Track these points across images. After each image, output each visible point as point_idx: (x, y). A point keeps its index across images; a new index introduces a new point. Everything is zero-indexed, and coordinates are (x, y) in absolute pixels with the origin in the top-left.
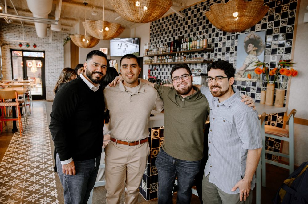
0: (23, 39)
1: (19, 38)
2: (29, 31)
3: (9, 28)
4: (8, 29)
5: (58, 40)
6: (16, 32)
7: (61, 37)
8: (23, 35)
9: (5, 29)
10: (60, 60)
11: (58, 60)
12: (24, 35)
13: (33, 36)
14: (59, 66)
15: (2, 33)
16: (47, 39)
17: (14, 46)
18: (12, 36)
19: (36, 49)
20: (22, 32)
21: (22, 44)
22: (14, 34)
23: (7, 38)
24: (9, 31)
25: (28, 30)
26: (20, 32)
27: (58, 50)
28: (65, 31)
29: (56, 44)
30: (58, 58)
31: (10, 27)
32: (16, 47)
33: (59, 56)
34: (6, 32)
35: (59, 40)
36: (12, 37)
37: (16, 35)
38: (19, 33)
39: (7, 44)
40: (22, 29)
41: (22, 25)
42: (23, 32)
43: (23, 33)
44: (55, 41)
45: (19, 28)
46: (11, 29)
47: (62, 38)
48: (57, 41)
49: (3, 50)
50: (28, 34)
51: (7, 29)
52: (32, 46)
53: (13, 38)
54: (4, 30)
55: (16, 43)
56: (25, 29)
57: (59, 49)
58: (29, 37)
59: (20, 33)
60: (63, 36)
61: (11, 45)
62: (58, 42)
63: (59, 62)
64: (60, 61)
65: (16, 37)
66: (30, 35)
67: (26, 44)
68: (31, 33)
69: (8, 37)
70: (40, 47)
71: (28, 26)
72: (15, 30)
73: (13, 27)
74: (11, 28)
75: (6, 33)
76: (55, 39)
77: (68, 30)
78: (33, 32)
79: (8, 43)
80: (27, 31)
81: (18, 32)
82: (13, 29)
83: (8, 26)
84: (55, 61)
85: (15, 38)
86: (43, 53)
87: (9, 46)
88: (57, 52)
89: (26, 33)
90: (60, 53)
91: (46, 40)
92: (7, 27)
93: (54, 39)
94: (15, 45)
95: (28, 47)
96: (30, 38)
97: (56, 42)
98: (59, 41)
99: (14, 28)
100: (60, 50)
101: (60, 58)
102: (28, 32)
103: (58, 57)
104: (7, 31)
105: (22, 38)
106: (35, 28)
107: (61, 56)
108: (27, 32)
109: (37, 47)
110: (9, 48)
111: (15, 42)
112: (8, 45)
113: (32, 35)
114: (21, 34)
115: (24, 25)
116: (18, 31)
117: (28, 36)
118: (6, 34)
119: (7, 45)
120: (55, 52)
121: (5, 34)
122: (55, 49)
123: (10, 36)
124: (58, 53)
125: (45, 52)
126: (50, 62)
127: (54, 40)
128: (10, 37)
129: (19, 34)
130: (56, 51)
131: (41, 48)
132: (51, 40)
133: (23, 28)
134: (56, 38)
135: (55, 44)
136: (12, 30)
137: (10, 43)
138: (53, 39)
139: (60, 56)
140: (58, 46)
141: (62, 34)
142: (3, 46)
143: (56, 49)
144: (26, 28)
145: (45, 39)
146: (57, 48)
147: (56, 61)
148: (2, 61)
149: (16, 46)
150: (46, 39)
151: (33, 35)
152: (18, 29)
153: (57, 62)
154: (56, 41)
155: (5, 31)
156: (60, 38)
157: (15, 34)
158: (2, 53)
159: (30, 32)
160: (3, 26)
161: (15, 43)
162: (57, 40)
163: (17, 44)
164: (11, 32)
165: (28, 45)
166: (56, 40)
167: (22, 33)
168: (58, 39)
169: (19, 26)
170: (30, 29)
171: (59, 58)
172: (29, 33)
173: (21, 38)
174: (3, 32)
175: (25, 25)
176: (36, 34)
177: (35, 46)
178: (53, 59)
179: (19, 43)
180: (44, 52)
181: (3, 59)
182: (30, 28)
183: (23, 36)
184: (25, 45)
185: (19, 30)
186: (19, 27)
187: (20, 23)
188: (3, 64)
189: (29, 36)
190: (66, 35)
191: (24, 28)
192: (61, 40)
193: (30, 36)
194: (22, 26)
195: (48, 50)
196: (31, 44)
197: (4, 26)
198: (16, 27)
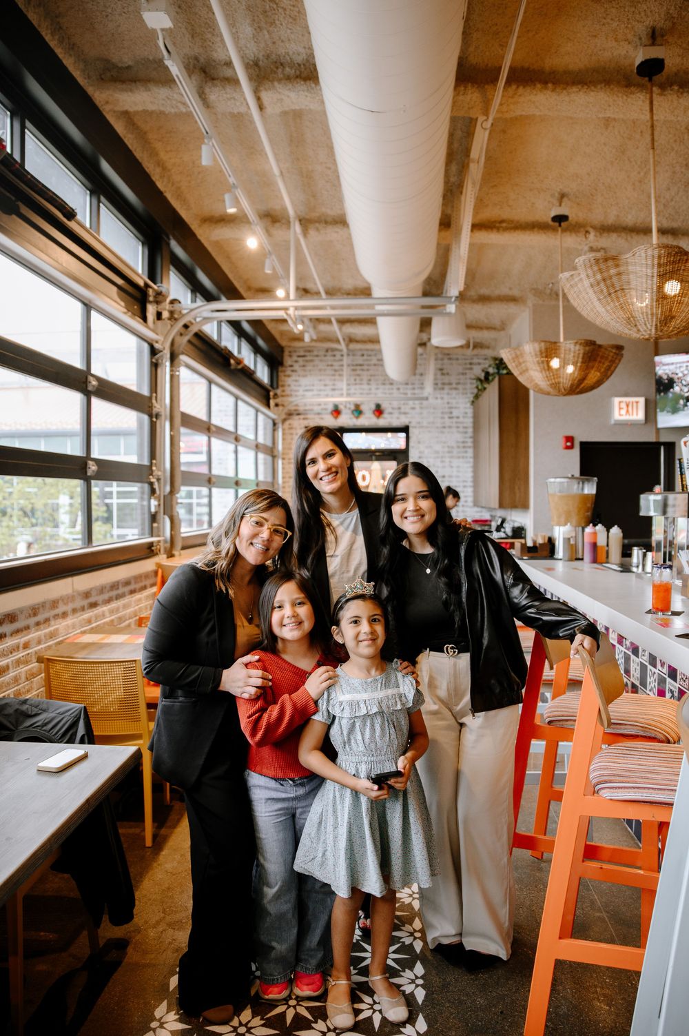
0: (345, 392)
1: (334, 390)
2: (361, 365)
3: (307, 361)
4: (304, 366)
5: (454, 386)
6: (325, 370)
7: (463, 374)
8: (345, 379)
9: (296, 367)
10: (459, 457)
11: (452, 457)
12: (347, 380)
13: (372, 378)
14: (458, 477)
15: (286, 379)
16: (416, 386)
17: (316, 416)
18: (313, 385)
19: (382, 422)
20: (342, 370)
21: (341, 407)
22: (320, 378)
23: (301, 393)
24: (305, 371)
25: (359, 360)
26: (336, 371)
27: (455, 420)
28: (476, 352)
29: (446, 401)
30: (452, 447)
31: (308, 358)
32: (322, 419)
33: (458, 442)
34: (299, 376)
35: (458, 384)
36: (312, 388)
37: (323, 383)
38: (333, 373)
39: (298, 414)
40: (341, 360)
41: (343, 346)
42: (345, 368)
43: (346, 371)
44: (443, 389)
45: (332, 358)
46: (311, 364)
47: (468, 376)
48: (451, 389)
49: (287, 431)
50: (359, 375)
51: (300, 366)
52: (371, 412)
53: (315, 393)
54: (293, 371)
55: (323, 406)
56: (351, 357)
57: (458, 417)
58: (361, 384)
59: (334, 375)
60: (471, 369)
61: (309, 416)
62: (454, 392)
63: (456, 462)
64: (461, 460)
65: (323, 388)
66: (365, 375)
67: (353, 407)
68: (368, 370)
69: (301, 389)
70: (396, 414)
71: (359, 346)
72: (322, 366)
73: (317, 356)
74: (312, 361)
75: (297, 378)
76: (444, 384)
77: (488, 347)
78: (375, 365)
79: (301, 409)
80: (357, 365)
81: (329, 372)
82: (317, 362)
83: (304, 356)
84: (442, 462)
85: (320, 390)
86: (403, 435)
87: (304, 419)
88: (450, 427)
89: (354, 370)
90: (461, 430)
91: (414, 389)
92: (300, 359)
93: (439, 382)
94: (319, 414)
95: (357, 418)
96: (365, 387)
97: (448, 394)
98: (456, 389)
99: (321, 361)
100: (461, 419)
101: (458, 447)
102: (359, 368)
103: (454, 444)
104: (301, 373)
105: (342, 389)
106: (380, 351)
107: (463, 442)
108: (355, 367)
109: (385, 415)
110: (303, 426)
111: (320, 405)
112: (302, 417)
113: (371, 376)
114: (340, 375)
115: (347, 346)
116: (329, 367)
117: (358, 381)
118: (296, 381)
119: (297, 417)
120: (444, 427)
121: (295, 383)
122: (443, 418)
123: (308, 388)
124: (454, 430)
125: (411, 430)
127: (440, 386)
128: (307, 390)
129: (333, 378)
130: (448, 422)
131: (398, 418)
132: (428, 389)
133: (345, 358)
134: (446, 379)
135: (442, 398)
136: (314, 366)
137: (307, 408)
138: (436, 384)
139: (462, 440)
140: (454, 405)
141: (468, 361)
142: (289, 419)
143: (446, 416)
144: (354, 355)
145: (410, 386)
146: (451, 413)
147: (447, 460)
148: (283, 468)
149: (323, 416)
150: (413, 384)
151: (374, 375)
152: (330, 363)
153: (450, 462)
154: (446, 391)
155: (294, 374)
156: (461, 377)
157: (322, 377)
158: (283, 444)
159: (365, 367)
160: (290, 356)
161: (320, 407)
162: (450, 384)
163: (326, 409)
164: (311, 375)
165: (358, 411)
166: (446, 387)
167: (341, 373)
168: (454, 380)
169: (335, 353)
170: (365, 357)
171: (455, 451)
172: (363, 370)
173: (338, 389)
174: (289, 376)
175: (352, 346)
176: (384, 371)
177: (379, 411)
178: (437, 452)
179: (331, 408)
180: (405, 429)
181: (285, 461)
182: (365, 353)
183: (345, 382)
184: (349, 412)
185: (335, 363)
186: (334, 356)
187: (338, 341)
188: (283, 478)
189: (361, 380)
190: (479, 364)
191: (348, 355)
192: (465, 384)
193: (365, 382)
194: (341, 351)
195: (419, 423)
196: (368, 408)
197: (295, 358)
198: (325, 356)
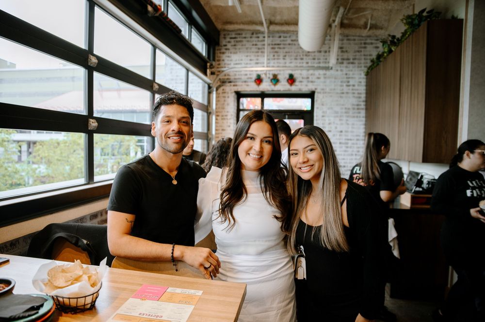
0: (265, 65)
1: (257, 63)
2: (278, 44)
3: (237, 42)
4: (235, 45)
5: (351, 61)
6: (251, 48)
7: (358, 52)
8: (266, 54)
9: (229, 46)
10: (354, 117)
11: (348, 117)
12: (267, 56)
13: (287, 54)
14: (352, 132)
15: (221, 55)
16: (321, 61)
17: (244, 84)
18: (242, 60)
19: (294, 89)
20: (264, 48)
21: (263, 76)
22: (246, 54)
23: (232, 66)
24: (236, 49)
25: (278, 41)
26: (259, 49)
27: (351, 88)
28: (371, 32)
29: (344, 72)
30: (349, 109)
31: (239, 39)
32: (248, 85)
33: (353, 105)
34: (231, 53)
35: (354, 59)
36: (241, 62)
37: (249, 58)
38: (257, 50)
39: (230, 82)
40: (264, 41)
41: (265, 28)
42: (266, 47)
43: (267, 49)
44: (342, 63)
45: (257, 39)
46: (240, 44)
47: (362, 53)
48: (349, 63)
49: (221, 95)
50: (276, 52)
51: (232, 46)
52: (286, 80)
53: (243, 65)
54: (226, 49)
55: (249, 76)
56: (271, 38)
57: (354, 86)
58: (278, 59)
59: (258, 52)
60: (365, 48)
61: (237, 84)
62: (351, 65)
63: (351, 121)
64: (356, 119)
65: (249, 62)
66: (282, 53)
67: (271, 77)
68: (284, 48)
69: (232, 63)
70: (305, 83)
71: (277, 28)
72: (248, 45)
73: (245, 38)
74: (241, 41)
75: (230, 55)
76: (343, 59)
77: (382, 29)
78: (289, 44)
79: (232, 78)
80: (275, 44)
81: (254, 49)
82: (244, 43)
83: (235, 38)
84: (340, 120)
85: (247, 64)
86: (309, 100)
87: (234, 85)
88: (347, 93)
89: (273, 48)
90: (356, 95)
91: (320, 63)
92: (232, 40)
93: (340, 58)
94: (245, 82)
95: (275, 85)
96: (282, 61)
97: (347, 67)
98: (352, 63)
99: (248, 41)
100: (356, 87)
101: (354, 109)
102: (276, 46)
103: (350, 106)
104: (233, 51)
105: (264, 63)
106: (296, 33)
107: (358, 105)
108: (274, 47)
109: (297, 83)
110: (233, 91)
111: (246, 75)
112: (232, 84)
113: (286, 52)
114: (262, 52)
115: (268, 28)
116: (254, 46)
117: (276, 57)
118: (229, 57)
119: (229, 84)
120: (343, 93)
121: (227, 58)
122: (342, 86)
123: (238, 62)
124: (351, 95)
125: (316, 95)
126: (327, 122)
127: (340, 61)
128: (236, 64)
129: (257, 54)
130: (345, 89)
131: (307, 85)
132: (333, 61)
133: (266, 39)
134: (345, 56)
135: (341, 70)
136: (242, 45)
137: (237, 77)
138: (338, 59)
139: (357, 103)
140: (351, 76)
141: (363, 42)
142: (222, 86)
143: (345, 84)
144: (273, 37)
145: (316, 61)
146: (348, 82)
147: (345, 118)
148: (216, 123)
149: (249, 84)
150: (318, 59)
151: (289, 52)
152: (254, 43)
153: (347, 120)
154: (345, 65)
155: (227, 51)
156: (357, 54)
157: (249, 54)
158: (216, 104)
159: (282, 46)
160: (225, 38)
161: (246, 77)
162: (348, 59)
163: (251, 78)
164: (240, 52)
165: (275, 79)
166: (345, 62)
167: (263, 50)
168: (351, 57)
169: (259, 35)
170: (282, 38)
171: (351, 111)
172: (280, 48)
173: (261, 63)
174: (223, 53)
175: (272, 28)
176: (299, 45)
177: (291, 80)
178: (337, 112)
179: (254, 77)
180: (311, 95)
181: (218, 118)
182: (282, 35)
183: (266, 58)
184: (269, 80)
185: (258, 43)
186: (258, 37)
187: (261, 24)
188: (216, 130)
189: (279, 56)
190: (372, 44)
191: (269, 37)
192: (360, 59)
193: (281, 57)
194: (263, 33)
195: (323, 89)
196: (283, 77)
197: (228, 40)
198: (251, 37)
